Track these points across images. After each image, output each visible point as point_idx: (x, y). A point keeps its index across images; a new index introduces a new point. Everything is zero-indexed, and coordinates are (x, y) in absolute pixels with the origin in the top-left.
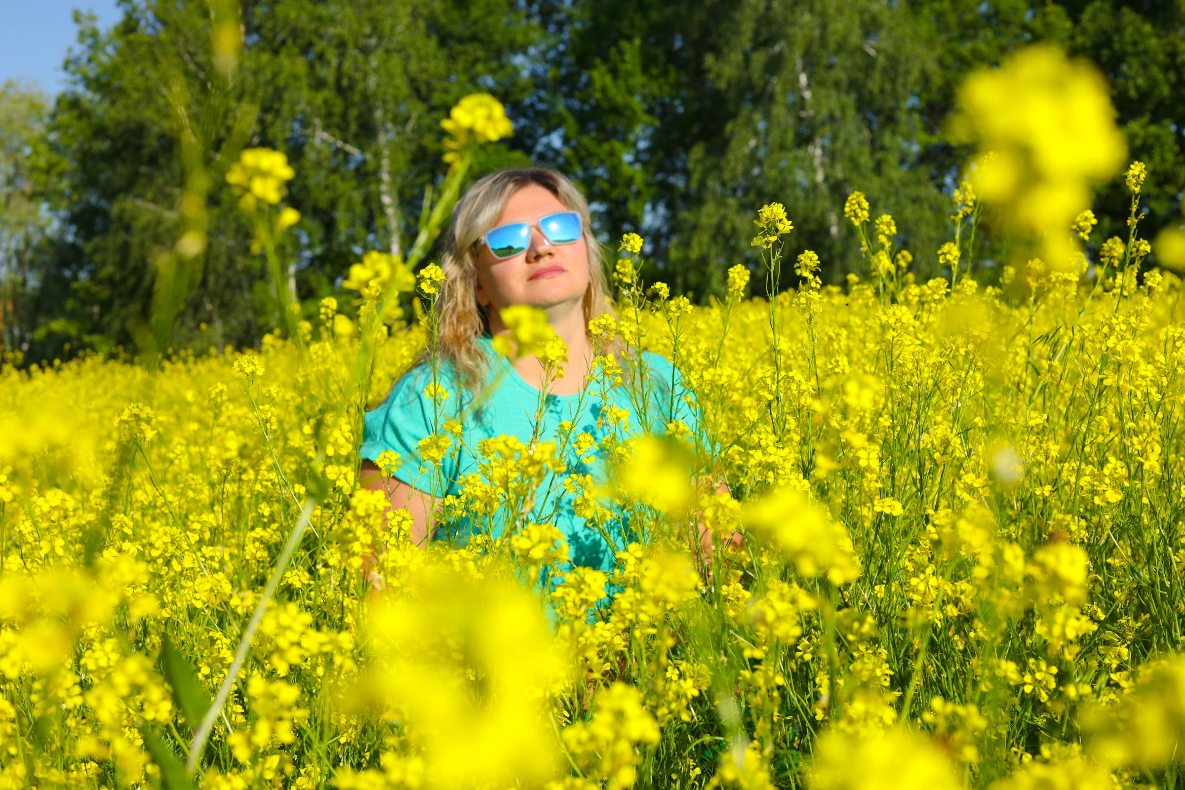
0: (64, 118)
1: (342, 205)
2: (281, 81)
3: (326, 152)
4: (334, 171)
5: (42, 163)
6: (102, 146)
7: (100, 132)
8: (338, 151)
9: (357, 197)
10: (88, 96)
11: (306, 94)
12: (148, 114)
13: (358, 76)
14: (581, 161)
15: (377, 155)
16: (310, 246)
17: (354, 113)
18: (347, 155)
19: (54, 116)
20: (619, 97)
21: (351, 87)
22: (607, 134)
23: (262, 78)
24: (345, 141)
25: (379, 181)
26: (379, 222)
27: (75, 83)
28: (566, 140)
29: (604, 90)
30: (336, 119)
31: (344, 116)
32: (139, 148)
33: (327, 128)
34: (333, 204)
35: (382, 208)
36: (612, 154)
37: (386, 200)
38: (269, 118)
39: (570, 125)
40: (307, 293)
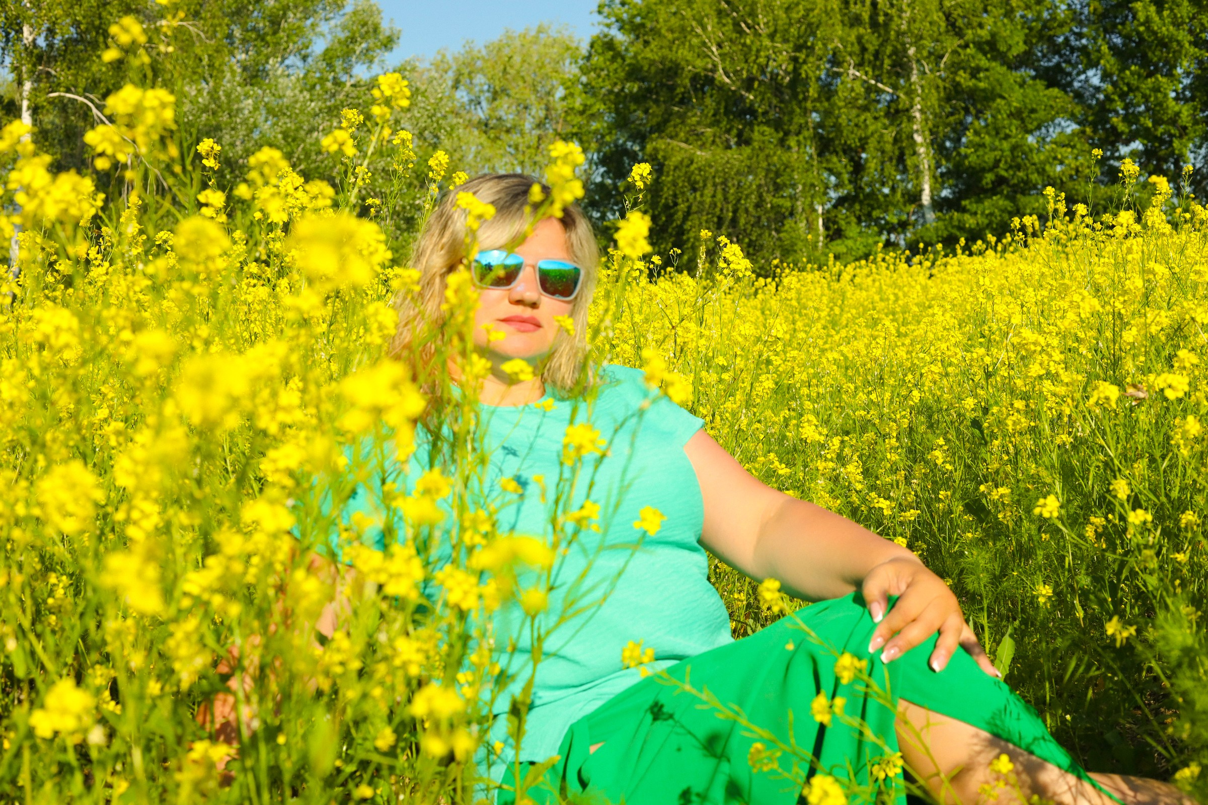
0: (598, 60)
1: (872, 143)
2: (813, 18)
3: (859, 90)
4: (865, 109)
5: (578, 104)
6: (633, 87)
7: (634, 73)
8: (869, 89)
9: (889, 135)
10: (620, 38)
11: (839, 31)
12: (683, 53)
13: (893, 12)
14: (1123, 96)
15: (910, 93)
16: (837, 186)
17: (887, 50)
18: (879, 91)
19: (588, 58)
20: (1164, 28)
21: (886, 25)
23: (795, 15)
24: (878, 79)
25: (911, 119)
26: (911, 161)
27: (608, 26)
28: (1106, 76)
29: (1148, 22)
30: (869, 56)
31: (876, 54)
32: (672, 89)
33: (859, 66)
34: (863, 144)
35: (913, 146)
36: (1157, 89)
37: (918, 138)
38: (802, 56)
39: (1109, 61)
40: (835, 233)
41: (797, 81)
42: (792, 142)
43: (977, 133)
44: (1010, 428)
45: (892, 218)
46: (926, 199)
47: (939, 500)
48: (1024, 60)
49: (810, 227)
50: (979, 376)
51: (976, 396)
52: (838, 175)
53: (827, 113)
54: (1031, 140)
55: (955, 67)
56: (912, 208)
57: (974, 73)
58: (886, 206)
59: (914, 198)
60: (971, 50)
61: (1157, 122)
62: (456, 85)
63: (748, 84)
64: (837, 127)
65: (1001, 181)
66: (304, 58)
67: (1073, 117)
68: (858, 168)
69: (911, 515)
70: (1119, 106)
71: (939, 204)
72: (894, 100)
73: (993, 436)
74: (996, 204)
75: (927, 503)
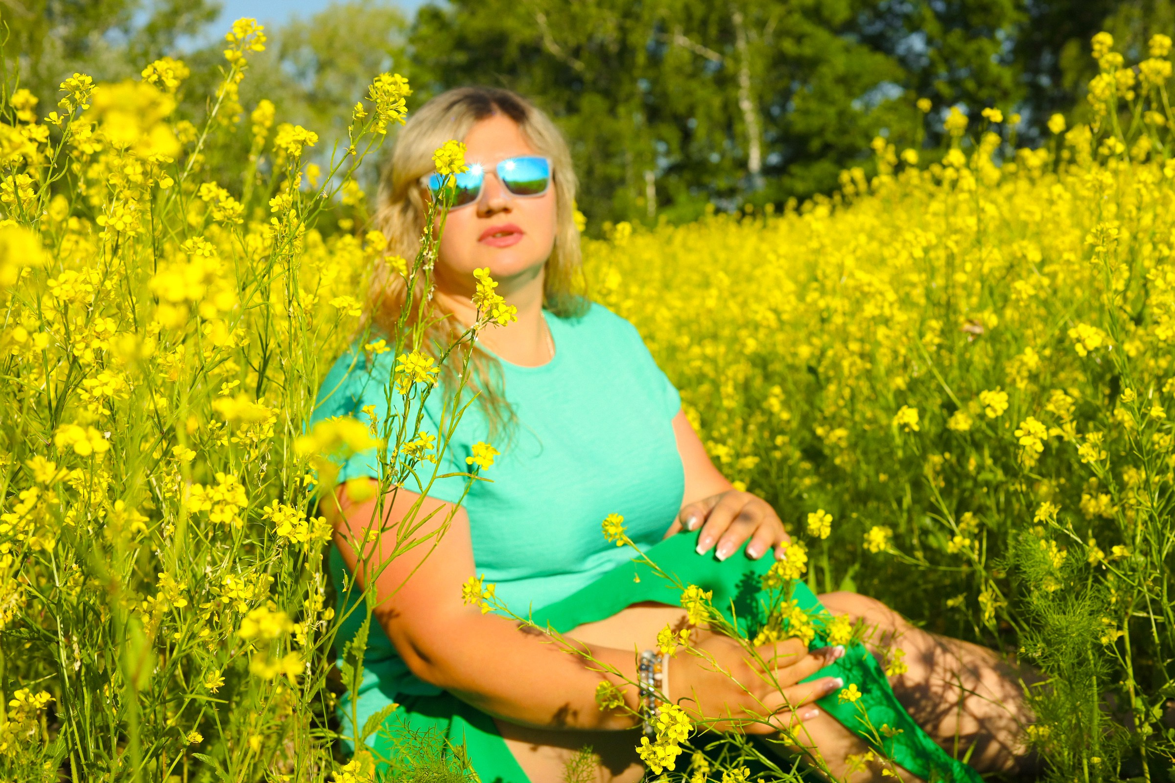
0: (425, 30)
1: (701, 111)
3: (686, 57)
4: (693, 76)
6: (460, 57)
7: (461, 43)
8: (697, 56)
9: (717, 102)
10: (447, 8)
12: (509, 23)
14: (947, 60)
15: (737, 60)
16: (666, 155)
17: (714, 17)
18: (705, 59)
19: (415, 28)
22: (971, 33)
24: (705, 46)
25: (738, 86)
26: (738, 128)
28: (929, 42)
30: (696, 24)
31: (704, 21)
32: (498, 59)
33: (687, 33)
34: (691, 112)
35: (740, 112)
36: (980, 52)
37: (745, 105)
38: (629, 23)
39: (932, 26)
40: (665, 200)
41: (625, 50)
42: (622, 110)
43: (804, 99)
44: (846, 371)
45: (722, 183)
46: (755, 163)
47: (776, 448)
48: (849, 26)
49: (641, 193)
50: (814, 323)
51: (810, 344)
52: (667, 142)
53: (655, 82)
54: (856, 106)
55: (782, 33)
56: (740, 174)
57: (799, 39)
58: (715, 170)
59: (742, 164)
60: (797, 17)
61: (980, 85)
62: (282, 56)
63: (576, 52)
64: (665, 95)
65: (827, 148)
66: (126, 31)
67: (896, 81)
68: (687, 136)
69: (750, 462)
70: (942, 71)
71: (768, 170)
72: (721, 69)
73: (828, 380)
74: (823, 167)
75: (763, 451)
